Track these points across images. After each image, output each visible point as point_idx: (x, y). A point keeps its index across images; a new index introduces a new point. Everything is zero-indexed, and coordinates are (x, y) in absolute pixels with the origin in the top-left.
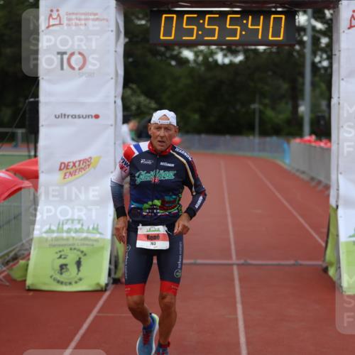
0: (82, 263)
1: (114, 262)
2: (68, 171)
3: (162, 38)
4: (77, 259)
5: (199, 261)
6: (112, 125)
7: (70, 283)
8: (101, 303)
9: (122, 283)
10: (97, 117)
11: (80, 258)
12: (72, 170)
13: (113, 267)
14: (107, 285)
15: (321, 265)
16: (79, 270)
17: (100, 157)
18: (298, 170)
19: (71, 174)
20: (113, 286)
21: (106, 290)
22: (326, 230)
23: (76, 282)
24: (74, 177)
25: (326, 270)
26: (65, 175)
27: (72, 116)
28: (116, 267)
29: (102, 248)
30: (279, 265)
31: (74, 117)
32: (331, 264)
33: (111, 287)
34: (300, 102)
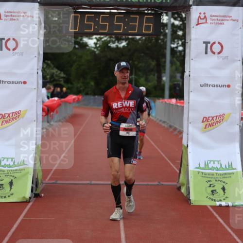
0: (14, 183)
1: (35, 182)
2: (5, 120)
3: (70, 30)
4: (10, 181)
5: (93, 182)
6: (35, 89)
7: (5, 197)
8: (26, 210)
9: (41, 197)
10: (25, 83)
11: (12, 180)
12: (7, 119)
13: (34, 186)
14: (30, 198)
15: (176, 185)
16: (11, 188)
17: (27, 110)
18: (161, 121)
19: (6, 122)
20: (35, 199)
21: (29, 202)
22: (180, 161)
23: (9, 196)
24: (8, 124)
25: (179, 189)
26: (2, 122)
27: (8, 82)
28: (37, 186)
29: (28, 173)
30: (148, 185)
31: (9, 82)
32: (183, 185)
33: (33, 199)
34: (163, 75)
